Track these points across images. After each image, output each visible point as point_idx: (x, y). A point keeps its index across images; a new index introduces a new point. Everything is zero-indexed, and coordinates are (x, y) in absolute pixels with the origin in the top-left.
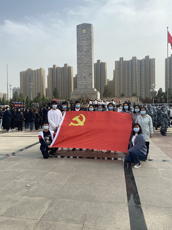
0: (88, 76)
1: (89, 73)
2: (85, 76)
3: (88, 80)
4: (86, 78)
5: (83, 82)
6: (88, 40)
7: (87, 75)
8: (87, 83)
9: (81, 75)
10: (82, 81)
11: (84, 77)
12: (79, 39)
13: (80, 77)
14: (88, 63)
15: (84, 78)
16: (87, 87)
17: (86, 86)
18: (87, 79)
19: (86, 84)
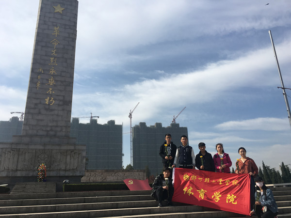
0: (59, 105)
1: (61, 98)
2: (49, 105)
3: (57, 115)
4: (52, 110)
5: (42, 120)
6: (68, 27)
7: (57, 102)
8: (55, 124)
9: (38, 101)
10: (40, 117)
11: (47, 107)
12: (45, 21)
13: (36, 104)
14: (61, 76)
15: (46, 109)
16: (52, 133)
17: (51, 130)
18: (56, 112)
19: (51, 126)
